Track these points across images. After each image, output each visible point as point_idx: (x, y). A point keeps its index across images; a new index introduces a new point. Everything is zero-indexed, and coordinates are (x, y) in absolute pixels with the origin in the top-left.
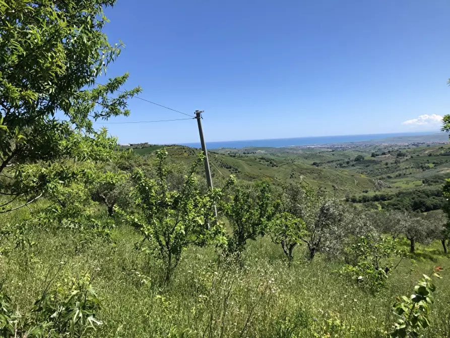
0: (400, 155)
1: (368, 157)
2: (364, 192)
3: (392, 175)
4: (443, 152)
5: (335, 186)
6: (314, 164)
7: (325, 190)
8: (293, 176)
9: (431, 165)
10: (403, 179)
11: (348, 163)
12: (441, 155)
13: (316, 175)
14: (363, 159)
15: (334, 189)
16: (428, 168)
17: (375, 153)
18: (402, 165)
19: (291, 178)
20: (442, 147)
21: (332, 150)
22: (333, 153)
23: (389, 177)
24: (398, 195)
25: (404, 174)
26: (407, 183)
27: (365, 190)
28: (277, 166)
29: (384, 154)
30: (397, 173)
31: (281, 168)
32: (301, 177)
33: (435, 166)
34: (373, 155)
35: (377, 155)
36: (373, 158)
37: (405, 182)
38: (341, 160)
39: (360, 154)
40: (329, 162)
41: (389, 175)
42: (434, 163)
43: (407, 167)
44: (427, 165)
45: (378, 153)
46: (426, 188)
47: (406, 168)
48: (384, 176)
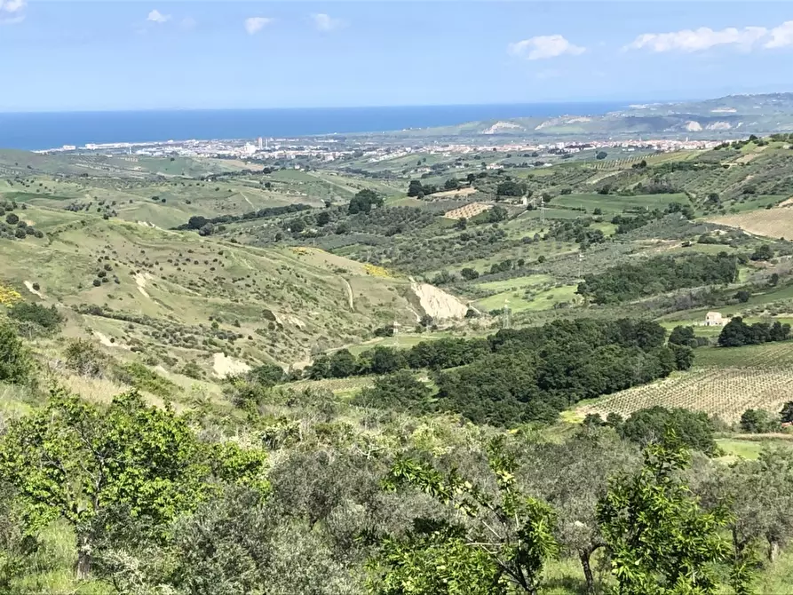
0: (508, 189)
1: (396, 197)
2: (378, 333)
3: (479, 267)
4: (645, 181)
5: (274, 309)
6: (195, 224)
7: (236, 331)
8: (109, 275)
9: (608, 229)
10: (520, 282)
11: (323, 219)
12: (641, 189)
13: (201, 268)
14: (380, 203)
15: (272, 327)
16: (598, 238)
17: (423, 183)
18: (513, 229)
19: (97, 284)
20: (644, 164)
21: (261, 168)
22: (268, 177)
23: (471, 275)
24: (495, 343)
25: (521, 263)
26: (529, 295)
27: (382, 325)
28: (40, 236)
29: (451, 185)
30: (496, 259)
31: (57, 246)
32: (141, 280)
33: (620, 231)
34: (416, 190)
35: (429, 190)
36: (415, 202)
37: (522, 292)
38: (299, 208)
39: (367, 184)
40: (251, 216)
41: (467, 265)
42: (614, 222)
43: (531, 235)
44: (594, 227)
45: (430, 182)
46: (587, 313)
47: (527, 241)
48: (453, 271)
